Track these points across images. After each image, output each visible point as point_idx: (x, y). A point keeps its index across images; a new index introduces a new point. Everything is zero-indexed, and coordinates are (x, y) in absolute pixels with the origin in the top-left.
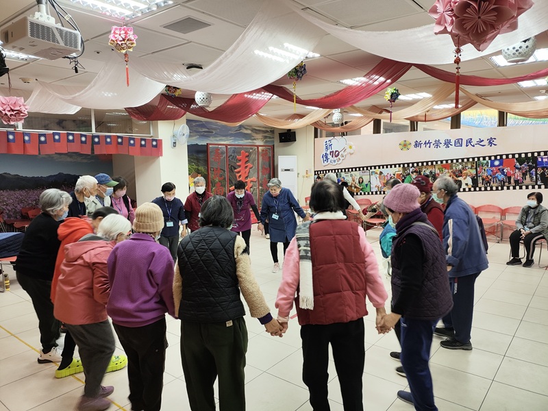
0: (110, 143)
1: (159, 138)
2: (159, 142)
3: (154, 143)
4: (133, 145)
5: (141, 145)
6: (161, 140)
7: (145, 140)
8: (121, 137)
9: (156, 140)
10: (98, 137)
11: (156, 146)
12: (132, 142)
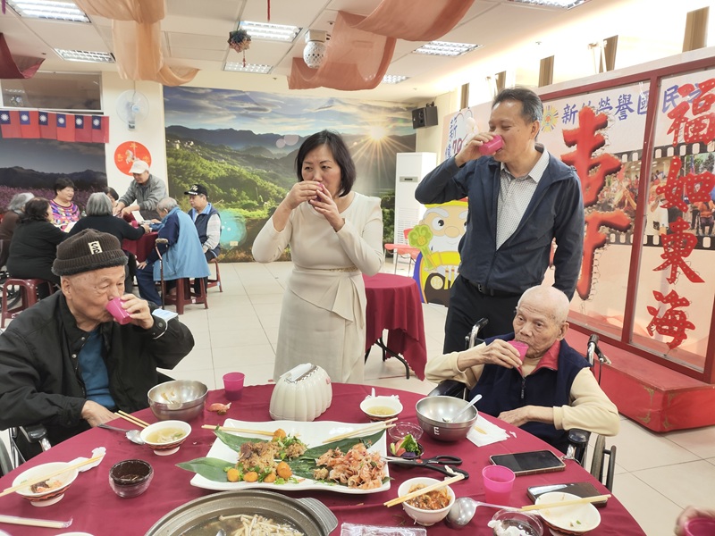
0: (27, 122)
1: (105, 115)
2: (104, 122)
3: (96, 122)
4: (64, 125)
5: (77, 126)
6: (107, 118)
7: (82, 118)
8: (46, 114)
9: (99, 118)
10: (7, 113)
11: (99, 127)
12: (61, 121)
